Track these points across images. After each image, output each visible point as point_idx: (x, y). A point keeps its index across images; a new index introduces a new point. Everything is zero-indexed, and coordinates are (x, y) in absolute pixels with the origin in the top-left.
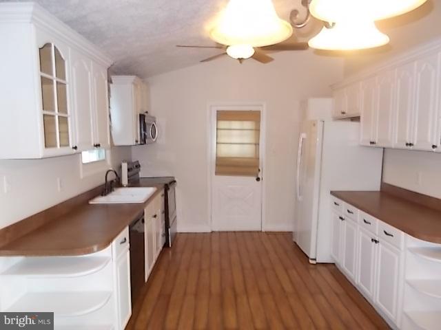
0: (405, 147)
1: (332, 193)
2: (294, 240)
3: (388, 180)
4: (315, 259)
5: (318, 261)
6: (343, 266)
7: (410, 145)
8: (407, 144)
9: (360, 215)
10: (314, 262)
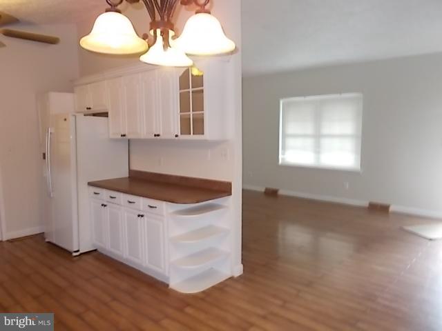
0: (153, 137)
1: (90, 184)
2: (47, 240)
3: (135, 167)
4: (78, 251)
5: (81, 252)
6: (108, 247)
7: (158, 135)
8: (155, 135)
9: (123, 198)
10: (78, 254)
